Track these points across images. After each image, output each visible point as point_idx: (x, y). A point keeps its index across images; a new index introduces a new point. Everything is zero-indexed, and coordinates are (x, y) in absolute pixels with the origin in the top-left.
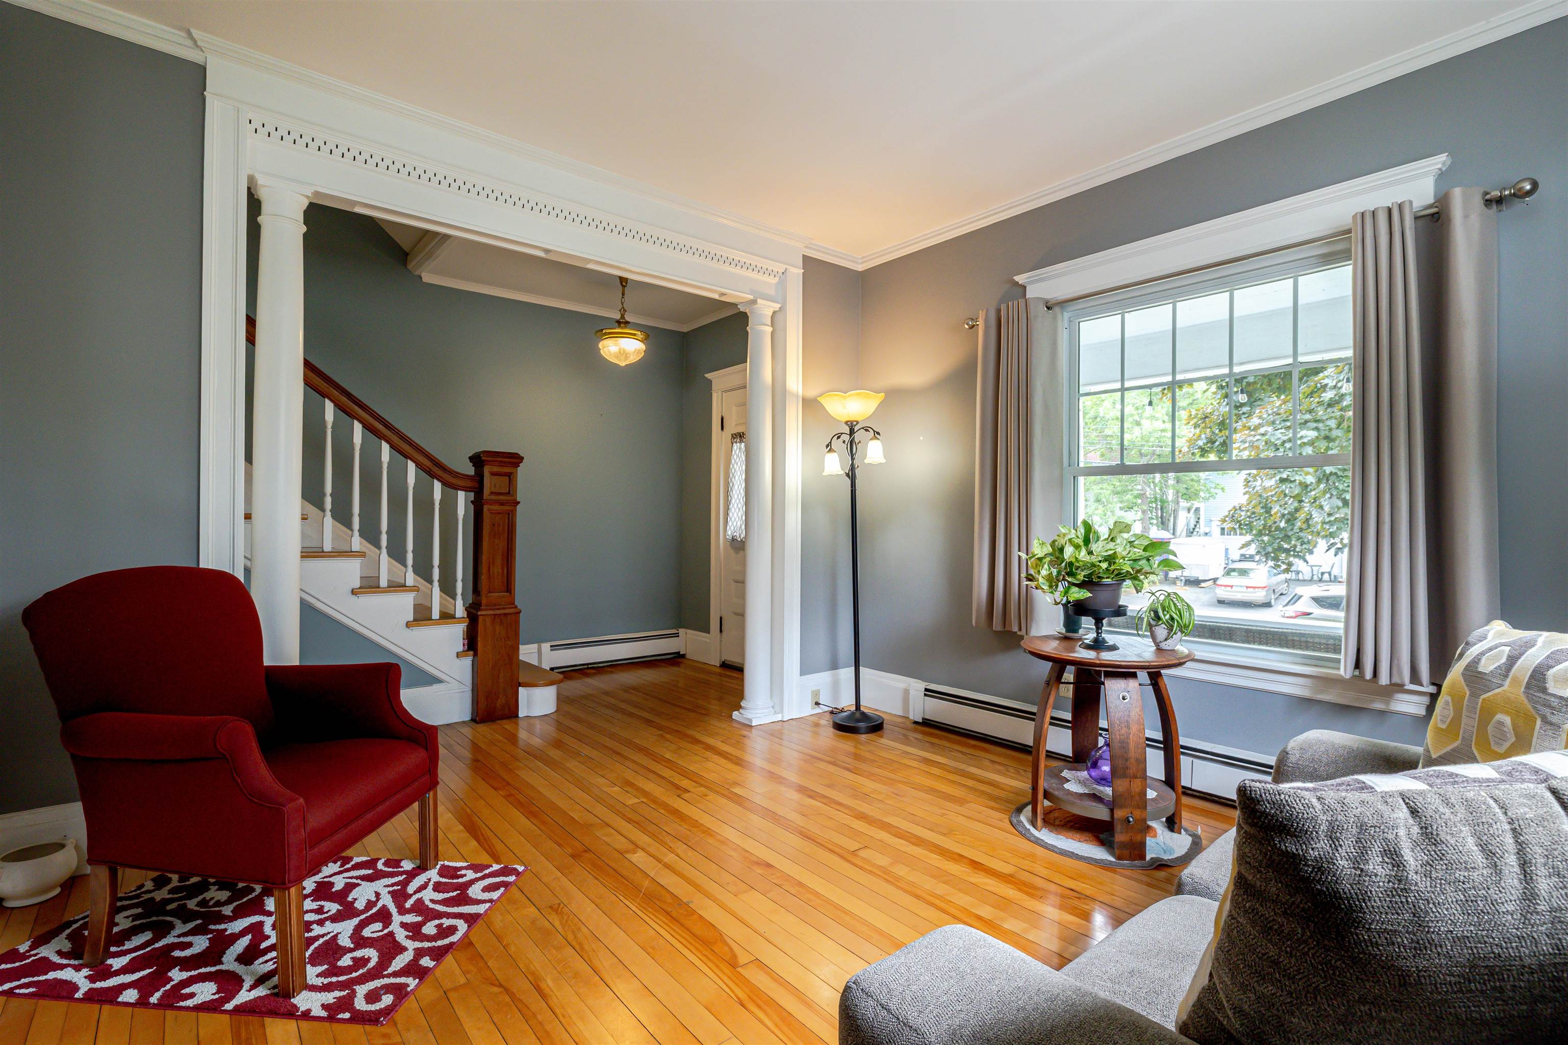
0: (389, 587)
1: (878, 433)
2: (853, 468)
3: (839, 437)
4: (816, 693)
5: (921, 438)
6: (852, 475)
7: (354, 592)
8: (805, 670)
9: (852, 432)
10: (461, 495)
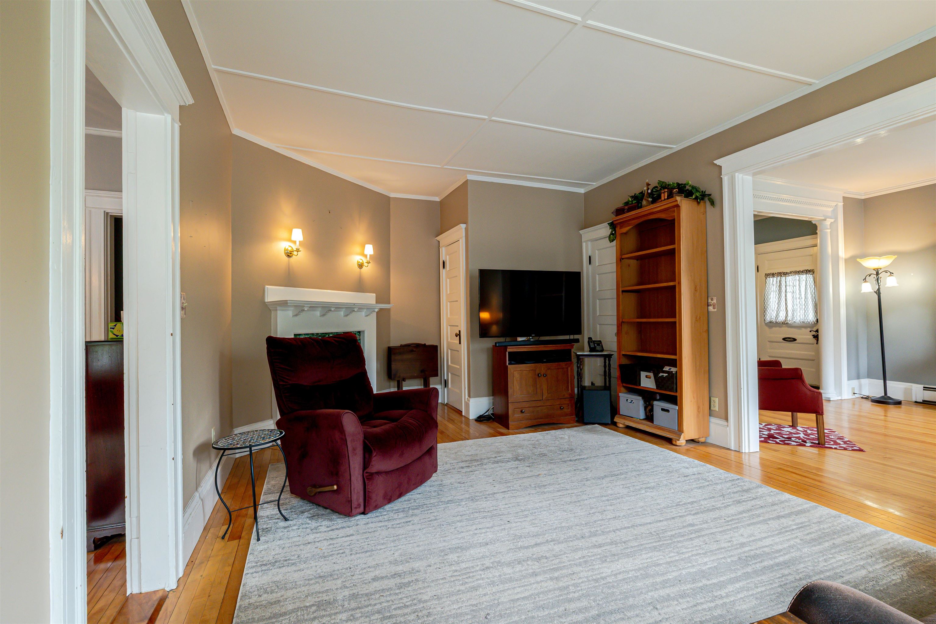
1: (892, 273)
2: (879, 289)
3: (870, 276)
4: (853, 389)
5: (912, 274)
6: (878, 292)
8: (849, 379)
9: (877, 274)
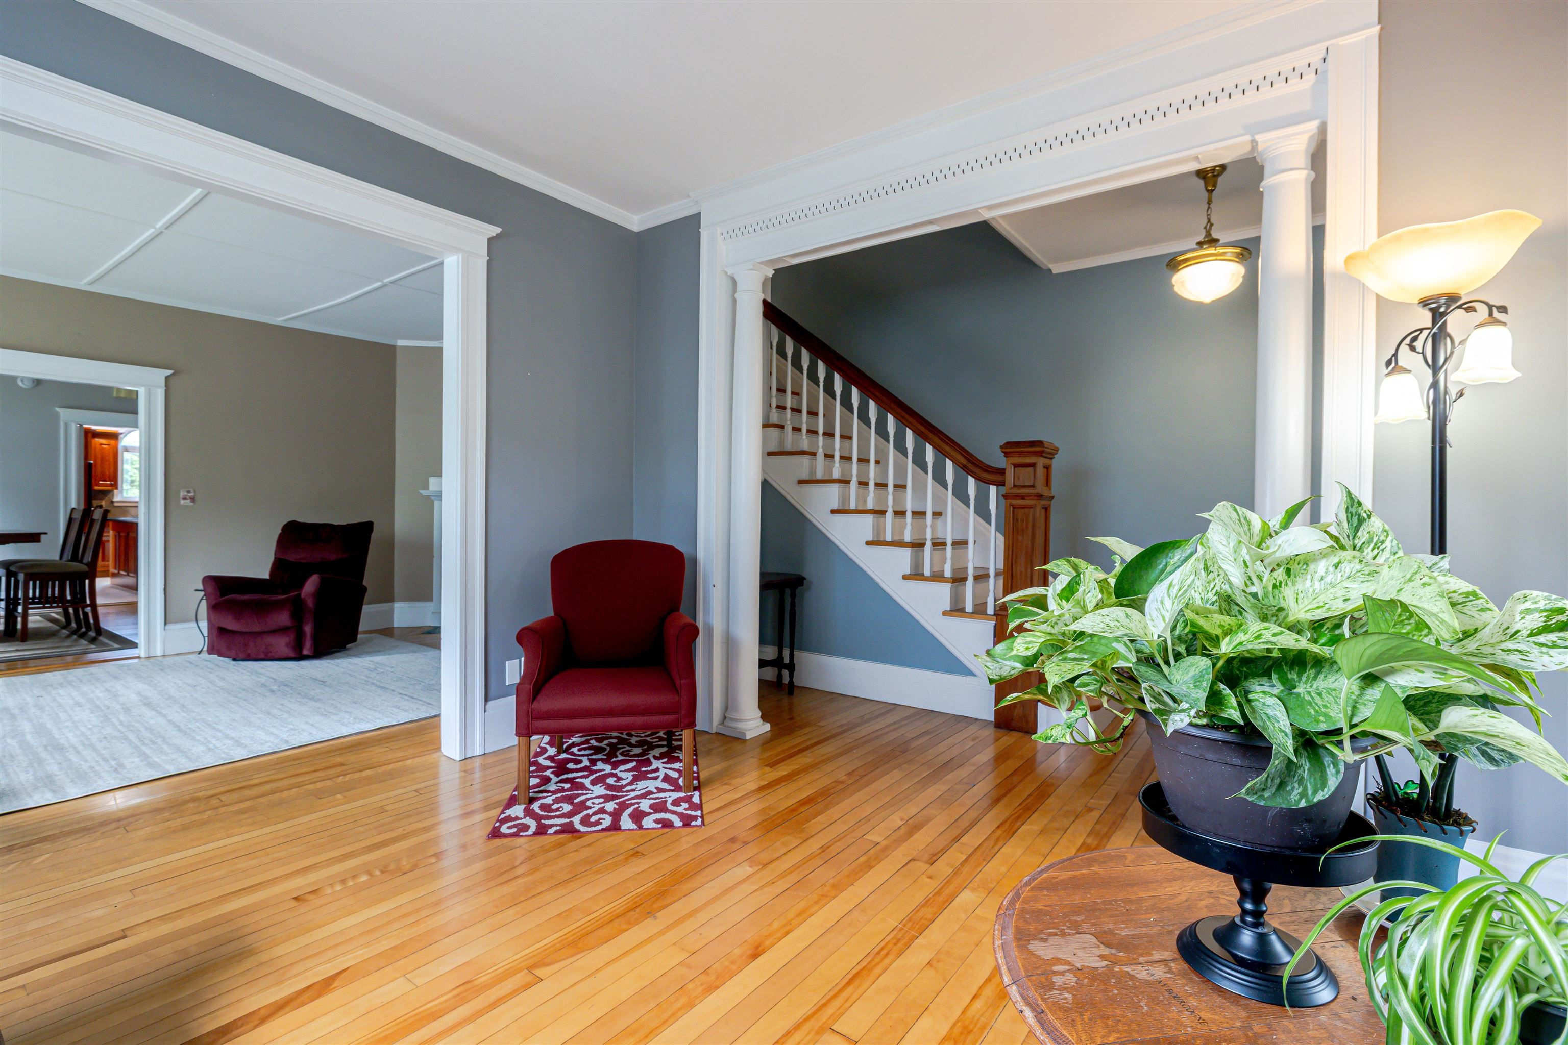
0: (932, 576)
7: (905, 577)
9: (1435, 321)
10: (993, 489)
